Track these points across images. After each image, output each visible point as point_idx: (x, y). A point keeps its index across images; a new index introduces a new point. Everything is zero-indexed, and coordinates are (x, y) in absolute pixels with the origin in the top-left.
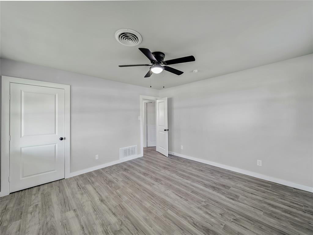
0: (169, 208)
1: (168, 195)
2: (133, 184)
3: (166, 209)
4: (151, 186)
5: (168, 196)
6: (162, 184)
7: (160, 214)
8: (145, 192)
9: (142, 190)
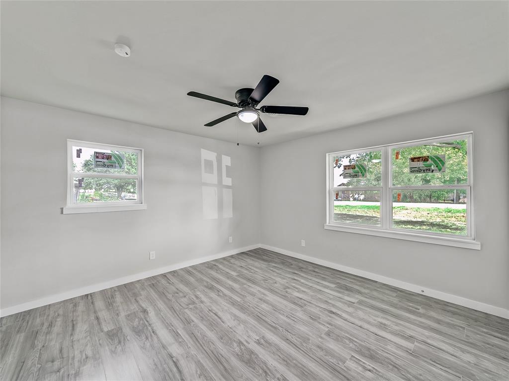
0: (238, 302)
1: (233, 318)
2: (305, 345)
3: (242, 302)
4: (263, 338)
5: (235, 316)
6: (240, 343)
7: (249, 298)
8: (274, 325)
9: (280, 328)
